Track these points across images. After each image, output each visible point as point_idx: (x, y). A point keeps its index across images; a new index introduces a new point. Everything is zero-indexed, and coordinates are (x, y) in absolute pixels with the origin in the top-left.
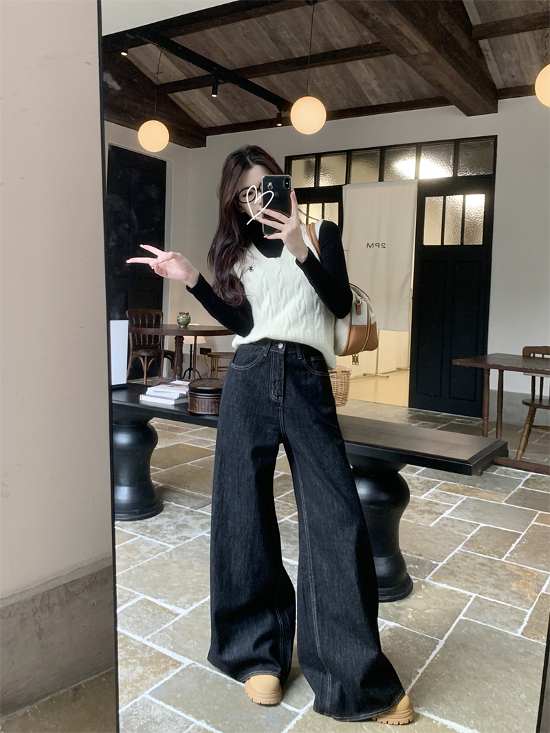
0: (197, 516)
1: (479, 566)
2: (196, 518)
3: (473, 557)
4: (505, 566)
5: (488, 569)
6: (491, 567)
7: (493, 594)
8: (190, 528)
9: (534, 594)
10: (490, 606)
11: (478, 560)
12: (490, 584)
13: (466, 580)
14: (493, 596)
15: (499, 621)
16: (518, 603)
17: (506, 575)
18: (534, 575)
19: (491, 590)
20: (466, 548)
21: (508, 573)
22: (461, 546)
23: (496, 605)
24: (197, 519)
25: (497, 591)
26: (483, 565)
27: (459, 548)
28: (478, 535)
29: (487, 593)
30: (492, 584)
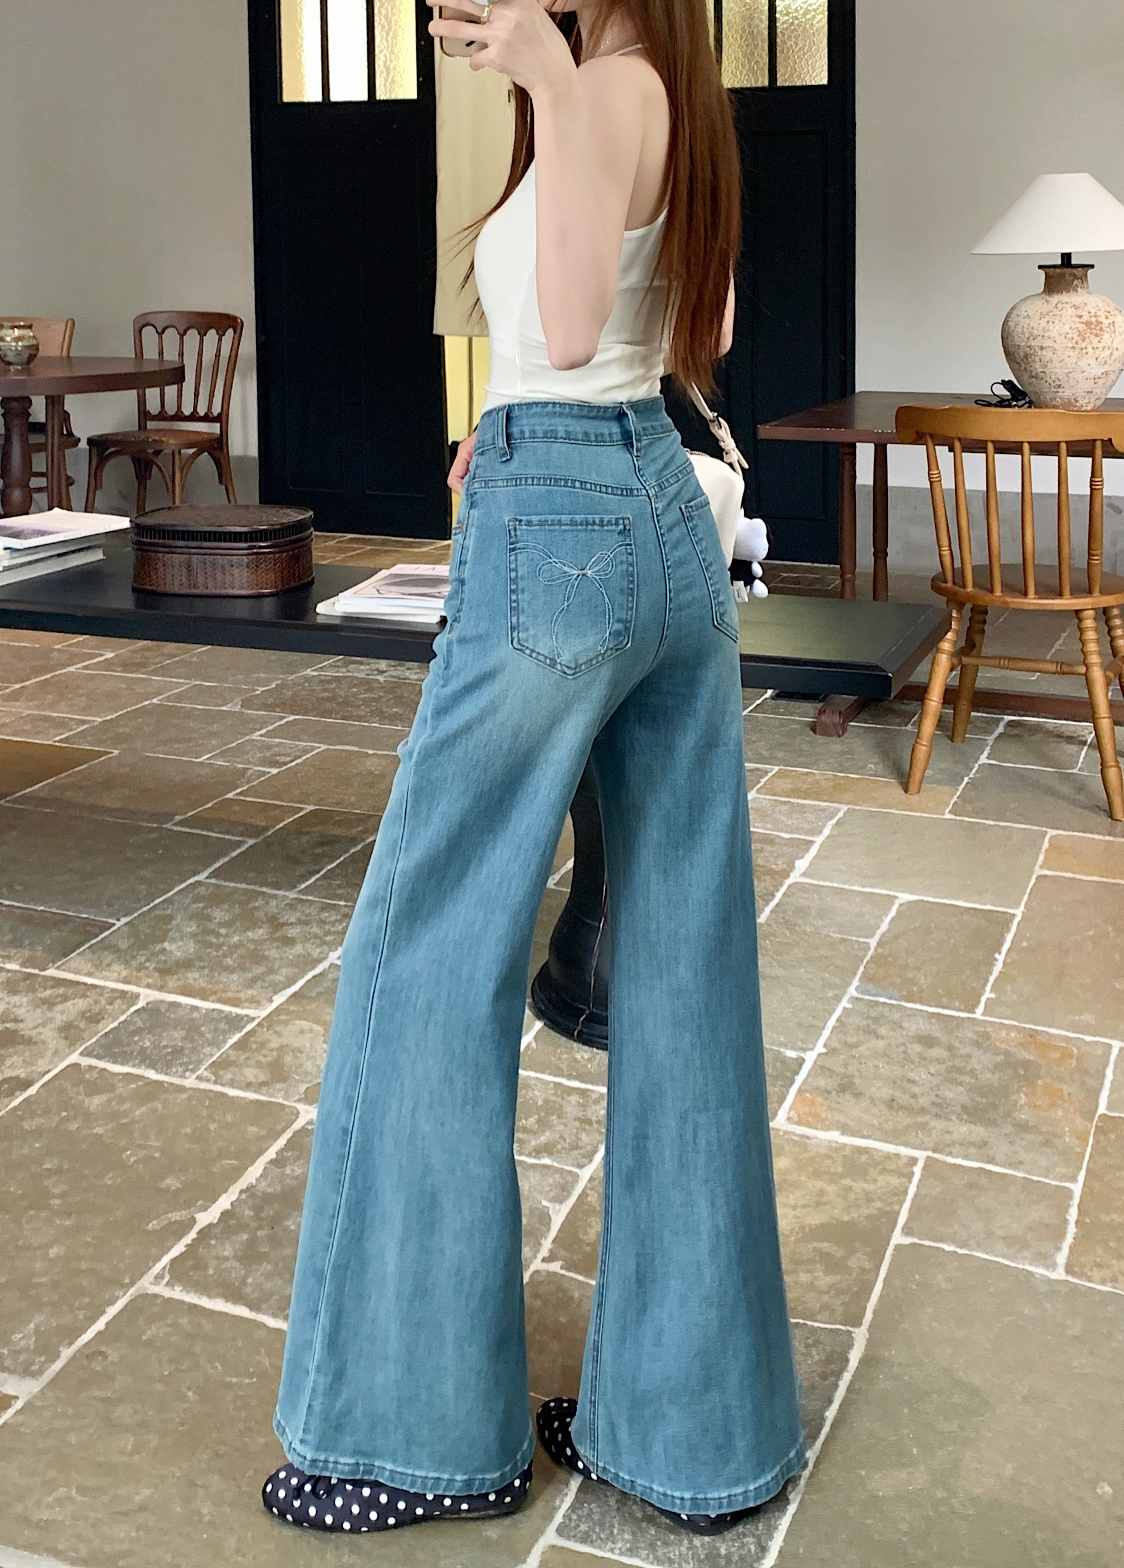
0: (48, 992)
1: (917, 1048)
2: (44, 1001)
3: (896, 1016)
4: (986, 1036)
5: (944, 1054)
6: (950, 1048)
7: (973, 1144)
8: (29, 1042)
9: (1079, 1121)
10: (971, 1186)
11: (913, 1027)
12: (958, 1109)
13: (891, 1104)
14: (972, 1150)
15: (1001, 1233)
16: (1043, 1162)
17: (997, 1067)
18: (1071, 1056)
19: (963, 1130)
20: (870, 987)
21: (999, 1058)
22: (856, 982)
23: (983, 1181)
24: (49, 1003)
25: (979, 1132)
26: (927, 1041)
27: (852, 991)
28: (896, 938)
29: (953, 1143)
30: (964, 1108)
